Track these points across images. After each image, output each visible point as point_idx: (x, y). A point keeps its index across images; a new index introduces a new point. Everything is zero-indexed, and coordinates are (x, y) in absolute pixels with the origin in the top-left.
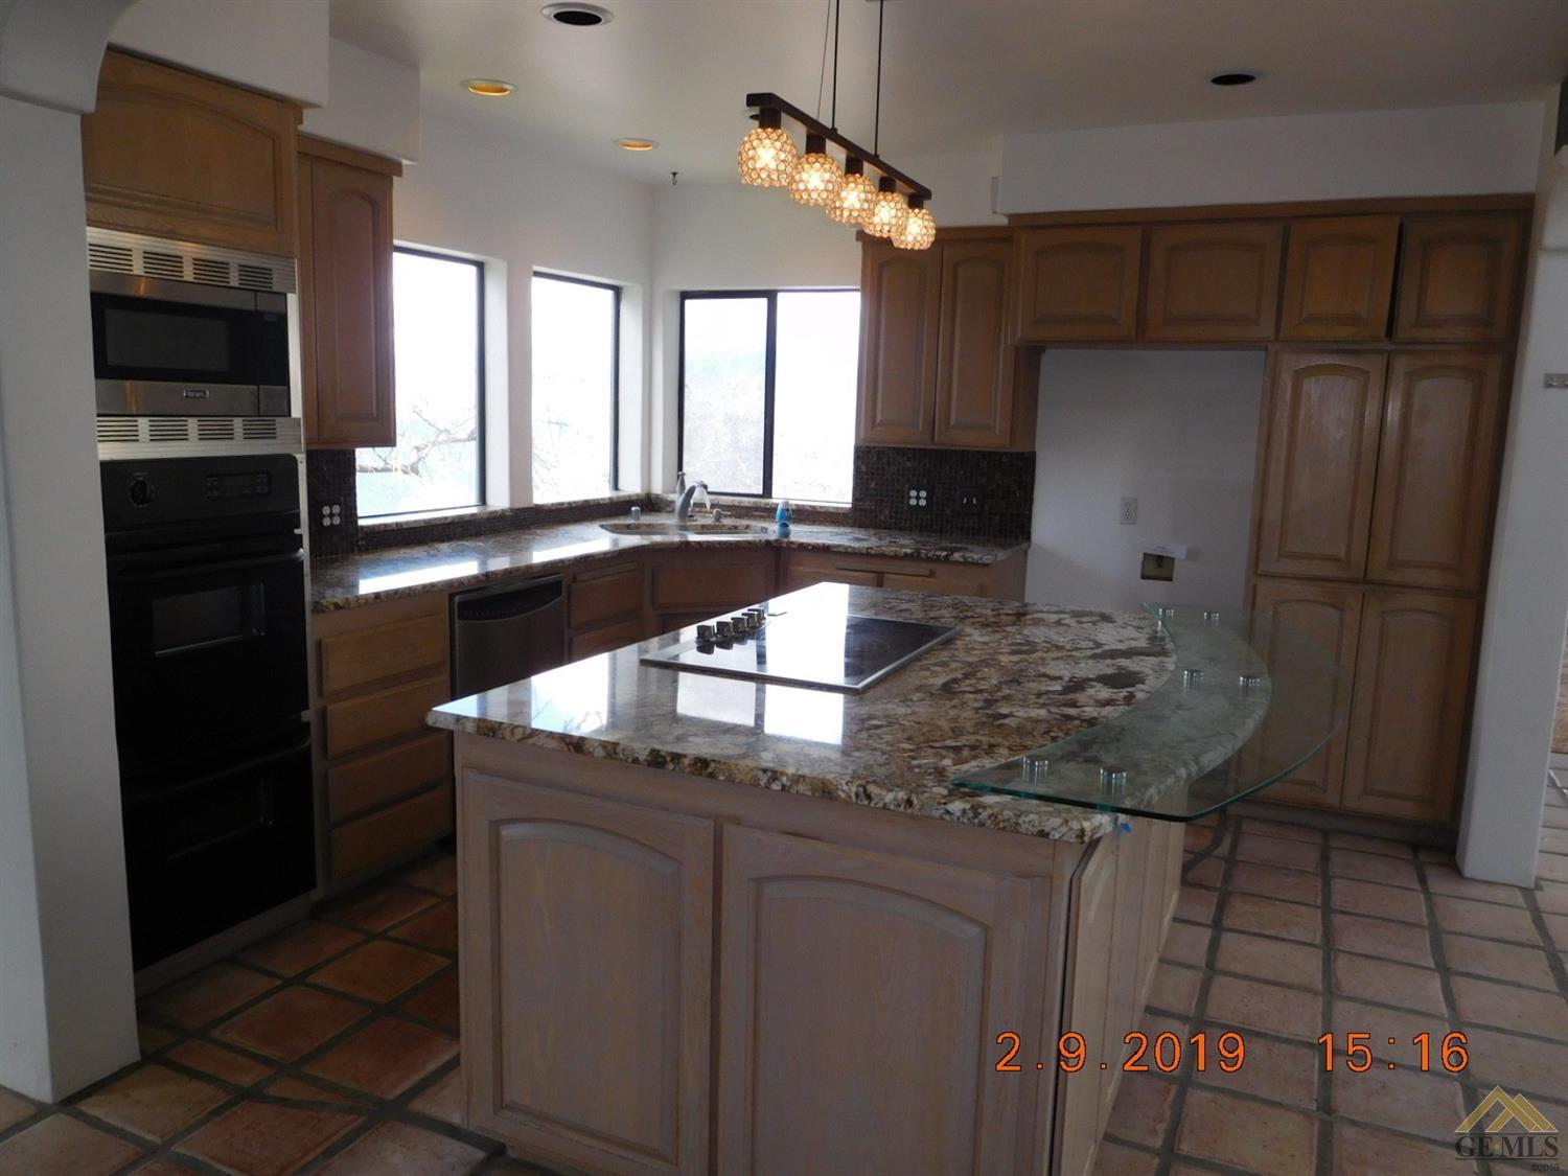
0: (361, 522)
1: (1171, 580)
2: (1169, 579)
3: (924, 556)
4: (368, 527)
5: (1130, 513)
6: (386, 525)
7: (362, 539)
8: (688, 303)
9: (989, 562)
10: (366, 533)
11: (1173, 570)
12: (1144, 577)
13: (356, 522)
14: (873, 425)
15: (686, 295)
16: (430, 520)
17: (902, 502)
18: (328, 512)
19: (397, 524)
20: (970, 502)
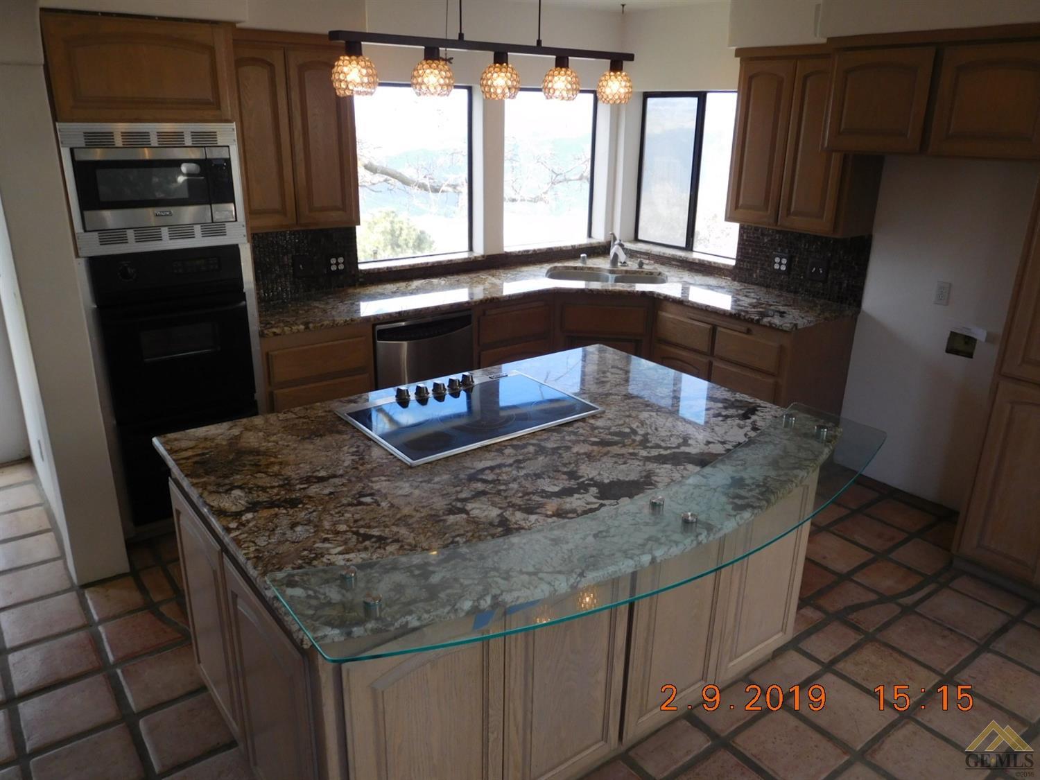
0: (361, 267)
1: (972, 357)
2: (970, 355)
3: (743, 318)
4: (365, 270)
5: (944, 295)
6: (379, 269)
7: (361, 278)
8: (650, 101)
9: (787, 329)
10: (364, 274)
11: (974, 348)
12: (948, 351)
13: (357, 267)
14: (737, 207)
15: (647, 95)
16: (414, 265)
17: (769, 266)
18: (335, 262)
19: (388, 268)
20: (817, 271)
